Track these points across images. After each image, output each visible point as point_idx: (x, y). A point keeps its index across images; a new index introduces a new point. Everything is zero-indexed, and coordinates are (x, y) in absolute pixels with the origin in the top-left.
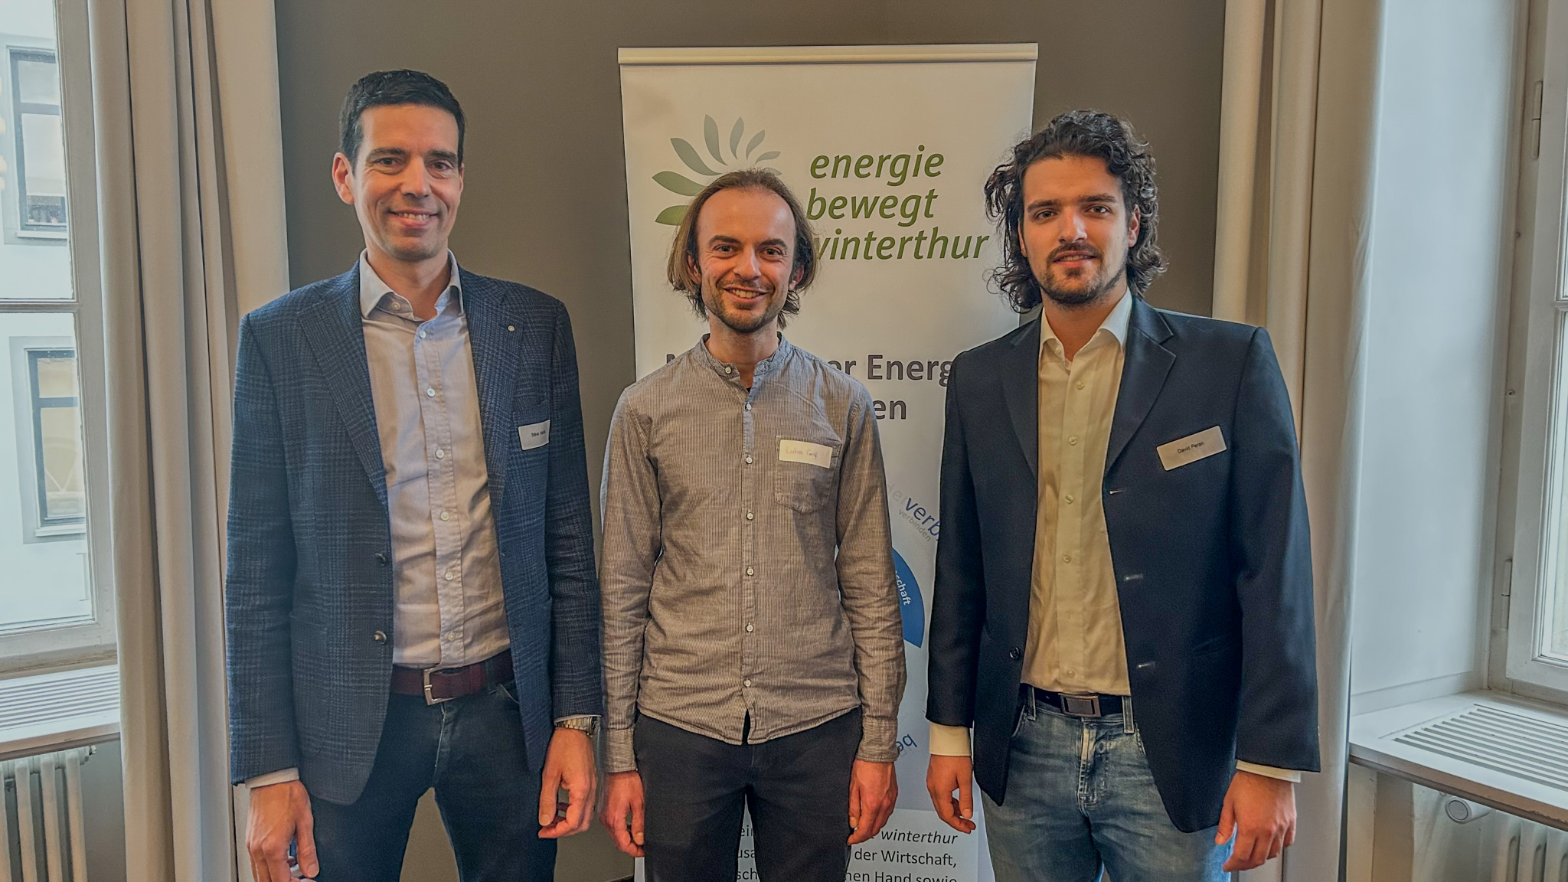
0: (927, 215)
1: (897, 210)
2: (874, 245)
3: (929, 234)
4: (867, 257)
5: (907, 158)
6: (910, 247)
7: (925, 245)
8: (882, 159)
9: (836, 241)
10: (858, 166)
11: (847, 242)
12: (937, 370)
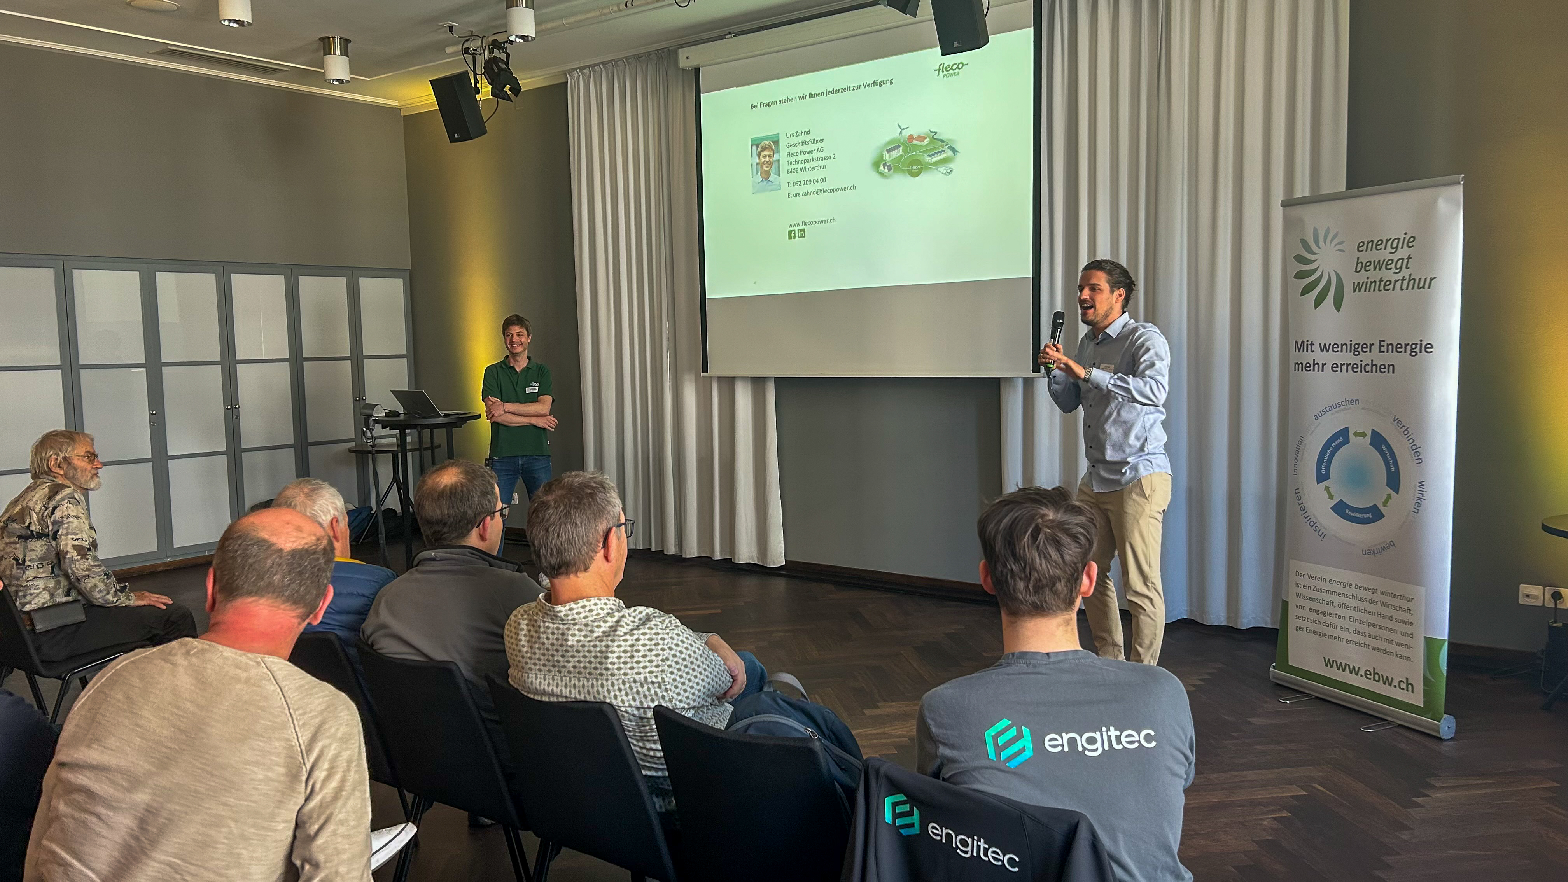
0: (1407, 268)
1: (1393, 266)
2: (1383, 284)
3: (1407, 277)
4: (1380, 290)
5: (1399, 239)
6: (1399, 284)
7: (1406, 282)
8: (1387, 241)
9: (1367, 282)
10: (1377, 245)
11: (1371, 283)
12: (1409, 348)
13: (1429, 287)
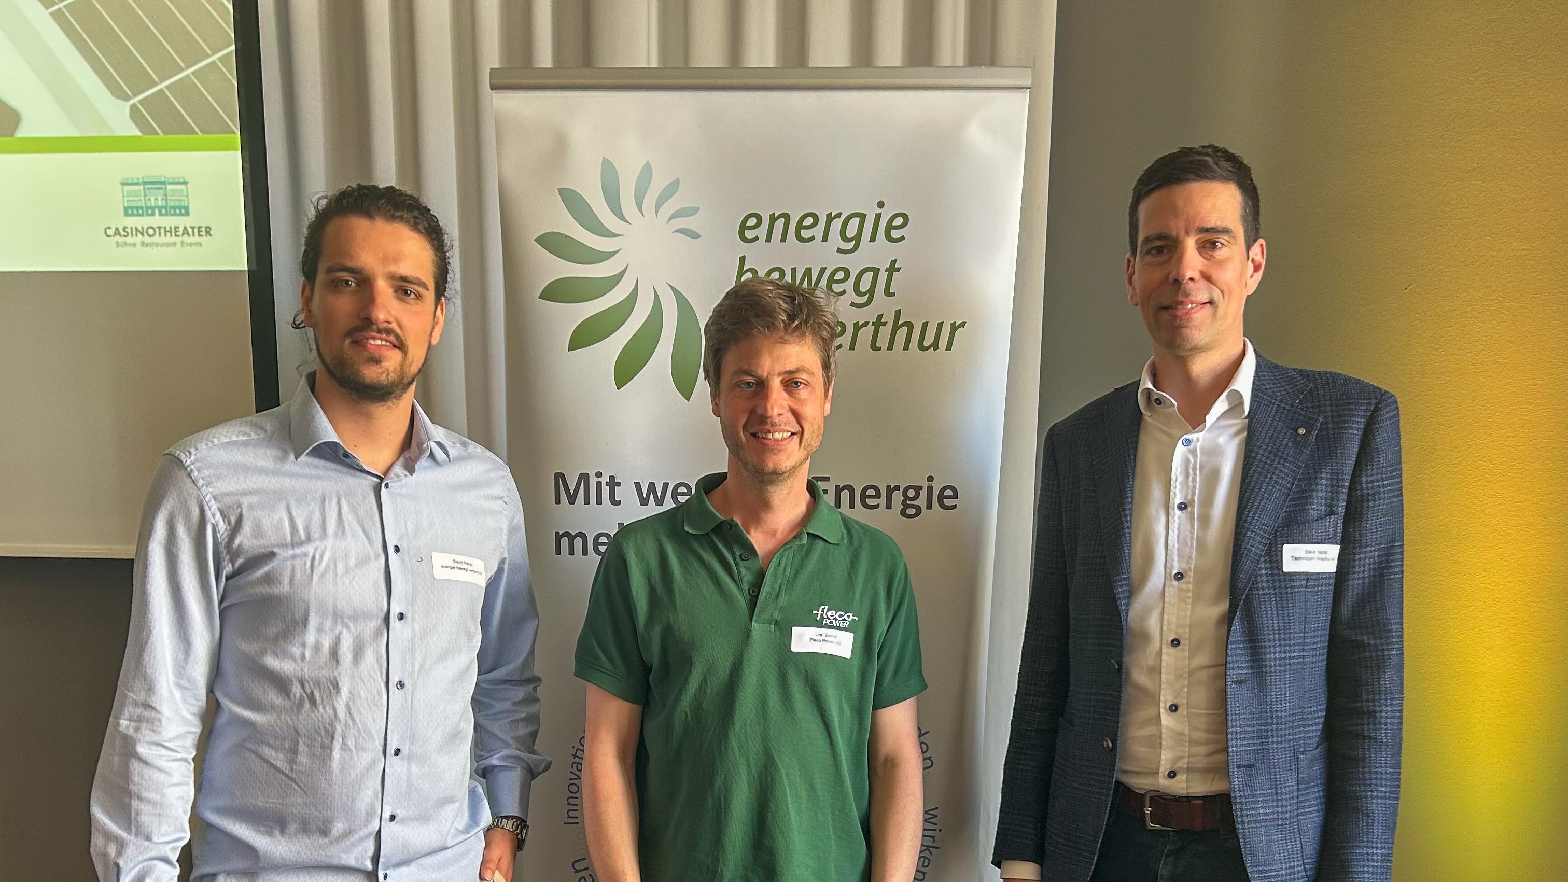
0: (888, 293)
1: (849, 285)
5: (863, 217)
6: (866, 334)
7: (884, 332)
8: (830, 219)
10: (800, 227)
12: (898, 497)
13: (949, 347)
